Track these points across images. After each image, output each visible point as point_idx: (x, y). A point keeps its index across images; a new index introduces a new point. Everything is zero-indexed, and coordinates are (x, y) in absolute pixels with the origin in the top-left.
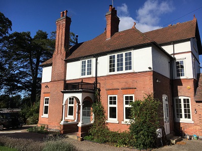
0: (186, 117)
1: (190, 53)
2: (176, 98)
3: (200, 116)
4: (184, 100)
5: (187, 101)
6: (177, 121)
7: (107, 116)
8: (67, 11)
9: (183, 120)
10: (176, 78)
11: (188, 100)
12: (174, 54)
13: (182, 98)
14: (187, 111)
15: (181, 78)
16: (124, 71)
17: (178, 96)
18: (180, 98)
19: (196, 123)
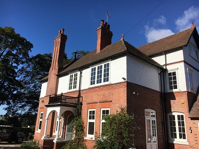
0: (180, 137)
1: (183, 63)
2: (170, 114)
3: (195, 136)
4: (179, 116)
5: (181, 118)
6: (170, 142)
7: (86, 132)
8: (63, 30)
9: (177, 141)
10: (169, 91)
11: (182, 116)
12: (166, 65)
13: (176, 114)
14: (182, 130)
15: (174, 90)
16: (103, 83)
17: (171, 112)
18: (173, 114)
19: (192, 144)
